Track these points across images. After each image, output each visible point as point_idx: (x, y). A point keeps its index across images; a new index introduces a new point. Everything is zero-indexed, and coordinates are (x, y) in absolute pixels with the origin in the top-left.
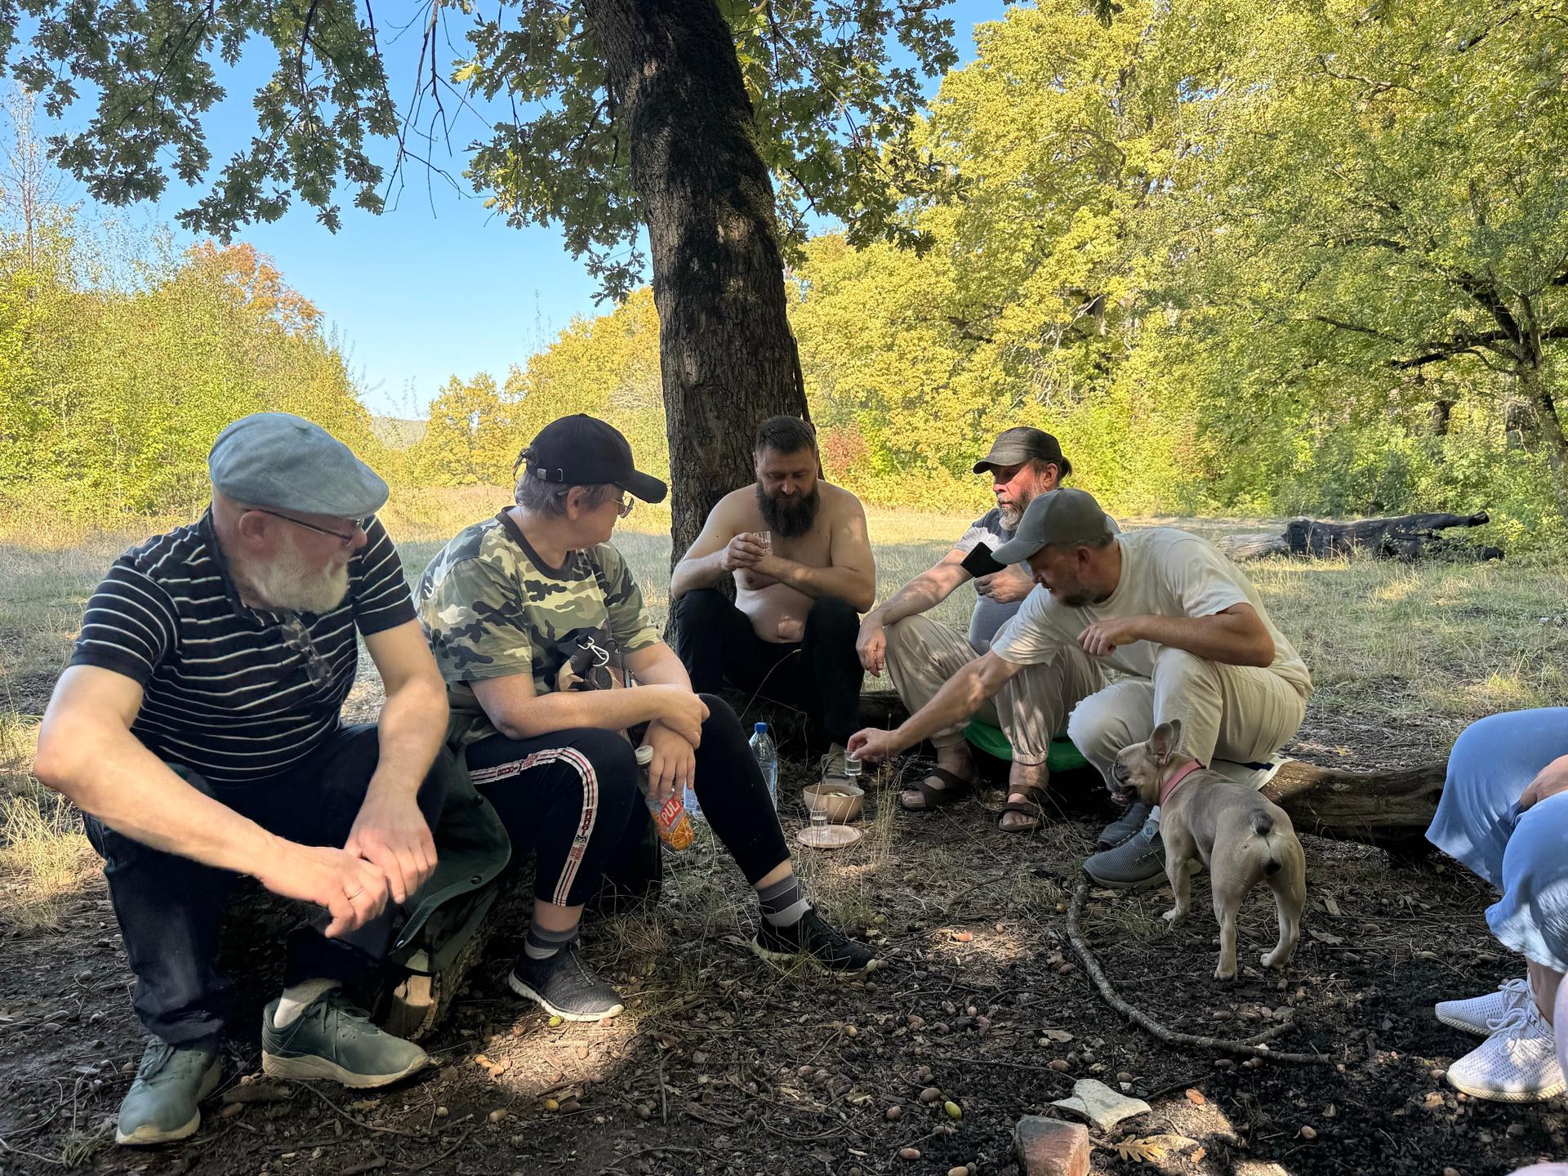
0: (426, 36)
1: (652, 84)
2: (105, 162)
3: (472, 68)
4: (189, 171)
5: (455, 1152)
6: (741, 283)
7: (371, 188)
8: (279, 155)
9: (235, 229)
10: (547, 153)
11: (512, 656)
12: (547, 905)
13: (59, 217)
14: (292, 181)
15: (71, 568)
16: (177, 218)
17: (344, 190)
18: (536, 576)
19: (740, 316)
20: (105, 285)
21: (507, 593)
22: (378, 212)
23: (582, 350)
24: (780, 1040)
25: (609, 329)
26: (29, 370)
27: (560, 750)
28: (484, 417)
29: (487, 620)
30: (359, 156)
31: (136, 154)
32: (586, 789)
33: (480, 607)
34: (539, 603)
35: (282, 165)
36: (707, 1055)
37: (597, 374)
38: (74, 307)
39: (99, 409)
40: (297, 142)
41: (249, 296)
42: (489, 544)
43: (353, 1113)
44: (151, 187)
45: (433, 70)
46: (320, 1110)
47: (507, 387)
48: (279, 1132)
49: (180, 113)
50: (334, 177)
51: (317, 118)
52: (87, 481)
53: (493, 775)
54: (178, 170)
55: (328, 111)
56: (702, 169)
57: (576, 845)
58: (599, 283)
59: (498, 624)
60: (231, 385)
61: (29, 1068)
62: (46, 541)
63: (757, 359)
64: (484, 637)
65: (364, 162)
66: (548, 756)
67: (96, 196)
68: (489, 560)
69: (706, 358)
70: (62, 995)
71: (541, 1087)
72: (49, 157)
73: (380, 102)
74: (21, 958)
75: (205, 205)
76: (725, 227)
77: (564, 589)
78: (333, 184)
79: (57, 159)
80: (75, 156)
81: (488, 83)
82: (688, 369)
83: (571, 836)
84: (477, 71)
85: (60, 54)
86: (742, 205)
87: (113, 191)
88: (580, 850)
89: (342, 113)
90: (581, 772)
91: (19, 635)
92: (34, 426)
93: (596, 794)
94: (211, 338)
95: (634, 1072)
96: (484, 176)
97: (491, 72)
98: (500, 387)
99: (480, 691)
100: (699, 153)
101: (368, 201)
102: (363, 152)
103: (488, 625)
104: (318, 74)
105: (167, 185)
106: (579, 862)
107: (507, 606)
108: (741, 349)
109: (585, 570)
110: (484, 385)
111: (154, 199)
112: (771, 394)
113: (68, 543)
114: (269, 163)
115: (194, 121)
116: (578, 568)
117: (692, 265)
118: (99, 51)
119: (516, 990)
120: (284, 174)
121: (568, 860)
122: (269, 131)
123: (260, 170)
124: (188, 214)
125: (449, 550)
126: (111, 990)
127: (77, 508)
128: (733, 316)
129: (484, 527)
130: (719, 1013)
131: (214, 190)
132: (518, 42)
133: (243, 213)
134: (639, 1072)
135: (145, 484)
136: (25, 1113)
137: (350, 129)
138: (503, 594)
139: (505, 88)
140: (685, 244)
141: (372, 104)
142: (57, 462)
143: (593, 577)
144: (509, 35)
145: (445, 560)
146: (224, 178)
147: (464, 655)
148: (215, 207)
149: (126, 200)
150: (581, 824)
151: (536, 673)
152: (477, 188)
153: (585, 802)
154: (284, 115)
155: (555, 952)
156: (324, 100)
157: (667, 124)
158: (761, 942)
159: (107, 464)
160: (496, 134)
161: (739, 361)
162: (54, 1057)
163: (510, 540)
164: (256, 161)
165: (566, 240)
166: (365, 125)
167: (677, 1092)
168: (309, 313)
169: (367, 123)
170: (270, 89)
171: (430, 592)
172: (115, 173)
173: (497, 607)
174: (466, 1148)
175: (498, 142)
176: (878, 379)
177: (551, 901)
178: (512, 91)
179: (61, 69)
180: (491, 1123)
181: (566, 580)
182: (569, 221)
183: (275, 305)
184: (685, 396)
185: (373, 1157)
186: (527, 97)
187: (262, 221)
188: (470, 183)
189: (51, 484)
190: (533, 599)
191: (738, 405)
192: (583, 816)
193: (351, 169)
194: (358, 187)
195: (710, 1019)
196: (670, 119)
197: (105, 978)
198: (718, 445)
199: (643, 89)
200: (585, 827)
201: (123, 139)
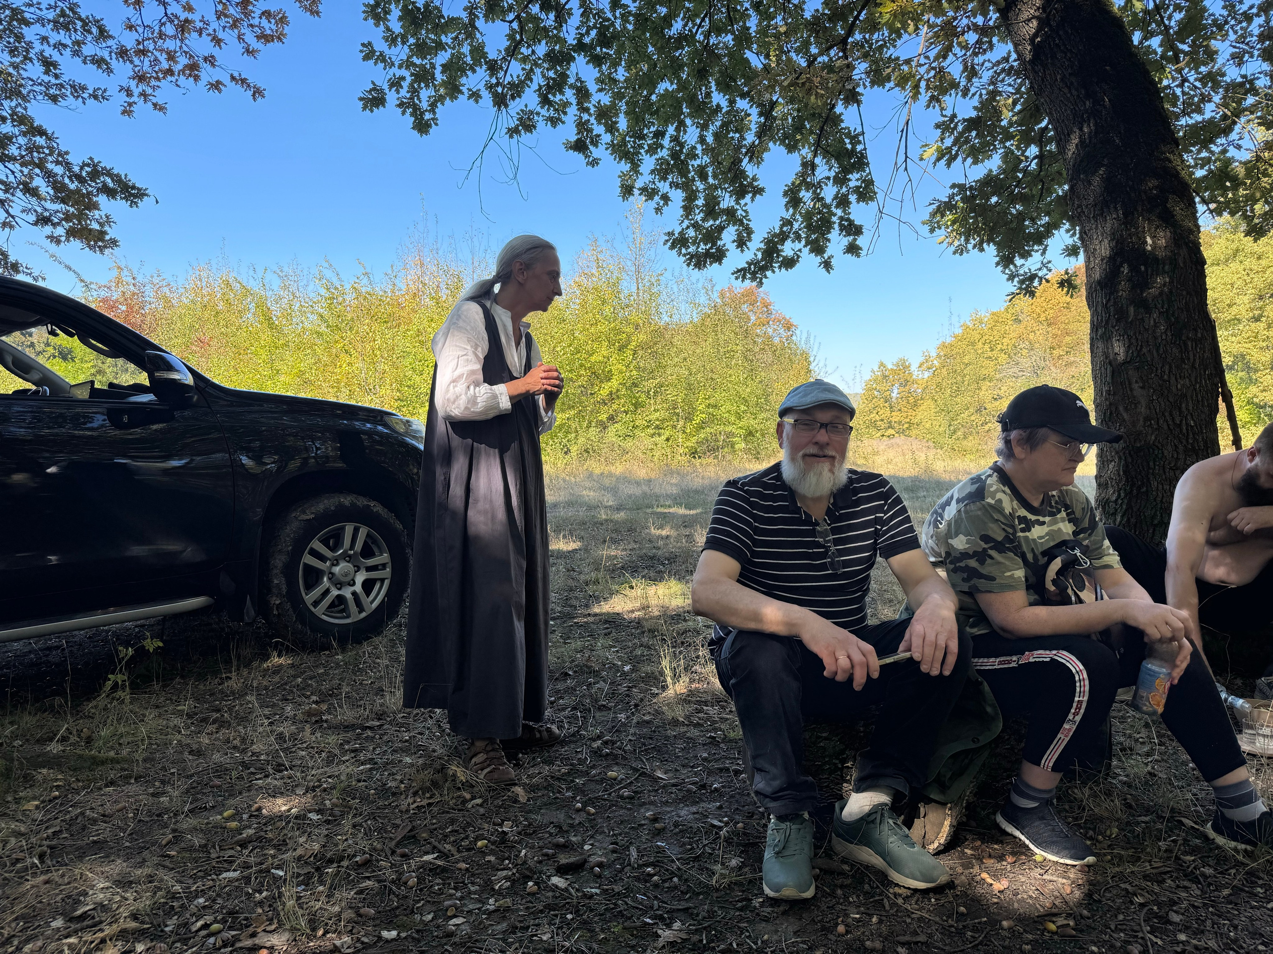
0: (902, 131)
1: (1090, 137)
2: (694, 243)
3: (935, 148)
4: (741, 243)
5: (978, 945)
6: (1167, 280)
7: (855, 240)
8: (796, 226)
9: (766, 277)
10: (988, 199)
11: (1012, 576)
12: (1036, 767)
13: (653, 280)
14: (803, 242)
15: (657, 490)
16: (733, 274)
17: (837, 242)
18: (1023, 512)
19: (1166, 306)
20: (676, 318)
21: (1006, 528)
22: (858, 256)
23: (978, 336)
24: (1250, 918)
25: (1001, 320)
26: (634, 373)
27: (1054, 652)
28: (902, 389)
29: (991, 548)
30: (848, 220)
31: (712, 236)
32: (1078, 684)
33: (986, 538)
34: (1027, 534)
35: (797, 232)
36: (1181, 916)
37: (990, 354)
38: (659, 333)
39: (671, 394)
40: (808, 216)
41: (753, 318)
42: (992, 489)
43: (895, 895)
44: (718, 256)
45: (906, 153)
46: (872, 888)
47: (920, 367)
48: (846, 898)
49: (738, 207)
50: (829, 236)
51: (823, 198)
52: (664, 438)
53: (992, 663)
54: (735, 244)
55: (829, 192)
56: (1133, 195)
57: (1066, 726)
58: (1012, 286)
59: (1000, 552)
60: (745, 376)
61: (683, 813)
62: (642, 473)
63: (1180, 339)
64: (989, 561)
65: (851, 223)
66: (1043, 655)
67: (688, 265)
68: (993, 502)
69: (1133, 341)
70: (692, 767)
71: (1039, 911)
72: (665, 244)
73: (864, 181)
74: (667, 738)
75: (749, 264)
76: (1152, 238)
77: (1043, 523)
78: (829, 240)
79: (669, 244)
80: (679, 242)
81: (946, 156)
82: (1117, 350)
83: (1063, 719)
84: (939, 150)
85: (664, 179)
86: (1167, 219)
87: (699, 261)
88: (1069, 730)
89: (838, 193)
90: (1074, 671)
91: (635, 530)
92: (637, 405)
93: (1087, 688)
94: (734, 348)
95: (1116, 917)
96: (938, 222)
97: (949, 149)
98: (914, 368)
99: (984, 599)
100: (1131, 183)
101: (853, 249)
102: (852, 217)
103: (992, 553)
104: (824, 170)
105: (728, 254)
106: (1067, 739)
107: (1007, 537)
108: (1165, 332)
109: (1057, 508)
110: (903, 366)
111: (720, 264)
112: (1193, 367)
113: (653, 475)
114: (789, 233)
115: (745, 211)
116: (1051, 507)
117: (1122, 269)
118: (684, 172)
119: (1003, 827)
120: (798, 238)
121: (1059, 736)
122: (791, 211)
123: (783, 237)
124: (739, 271)
125: (956, 493)
126: (721, 770)
127: (657, 454)
128: (1159, 306)
129: (983, 477)
130: (1186, 883)
131: (755, 254)
132: (972, 124)
133: (772, 266)
134: (1121, 917)
135: (694, 440)
136: (684, 844)
137: (843, 202)
138: (1004, 529)
139: (960, 159)
140: (1116, 254)
141: (858, 183)
142: (648, 427)
143: (1063, 514)
144: (965, 120)
145: (954, 502)
146: (762, 246)
147: (973, 573)
148: (755, 265)
149: (705, 266)
150: (1073, 711)
151: (1029, 587)
152: (932, 231)
153: (1077, 694)
154: (801, 199)
155: (1037, 805)
156: (826, 185)
157: (1103, 165)
158: (1215, 828)
159: (674, 427)
160: (951, 192)
161: (1164, 342)
162: (694, 809)
163: (1004, 486)
164: (782, 232)
165: (997, 259)
166: (853, 198)
167: (1160, 942)
168: (788, 326)
169: (855, 196)
170: (793, 184)
171: (941, 524)
172: (700, 250)
173: (1000, 539)
174: (986, 945)
175: (952, 197)
176: (1246, 345)
177: (1039, 765)
178: (964, 160)
179: (664, 187)
180: (1002, 929)
181: (1044, 516)
182: (1000, 246)
183: (768, 323)
184: (1113, 372)
185: (915, 933)
186: (975, 162)
187: (783, 270)
188: (927, 228)
189: (644, 440)
190: (1023, 530)
191: (1162, 377)
192: (1075, 705)
193: (842, 228)
194: (846, 241)
195: (1178, 886)
196: (1106, 162)
197: (717, 760)
198: (1143, 409)
199: (1082, 142)
200: (1075, 714)
201: (704, 228)
